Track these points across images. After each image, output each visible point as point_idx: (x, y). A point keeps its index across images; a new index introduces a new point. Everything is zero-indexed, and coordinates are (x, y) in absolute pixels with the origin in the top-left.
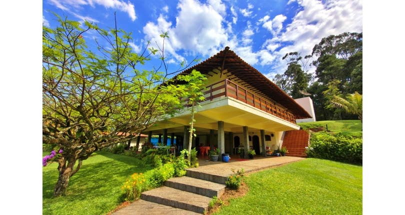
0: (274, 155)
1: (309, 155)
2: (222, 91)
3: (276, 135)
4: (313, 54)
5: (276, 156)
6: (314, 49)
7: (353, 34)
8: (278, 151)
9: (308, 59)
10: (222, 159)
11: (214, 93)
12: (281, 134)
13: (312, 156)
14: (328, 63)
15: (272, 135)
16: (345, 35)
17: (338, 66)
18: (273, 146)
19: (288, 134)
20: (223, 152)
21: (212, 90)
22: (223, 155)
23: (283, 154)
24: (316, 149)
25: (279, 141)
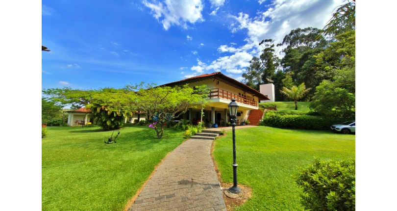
0: (242, 124)
1: (261, 124)
2: (216, 94)
3: (244, 113)
4: (283, 43)
5: (243, 125)
6: (284, 40)
7: (314, 29)
8: (244, 122)
9: (279, 46)
10: (214, 126)
11: (212, 94)
12: (248, 112)
13: (262, 125)
14: (290, 56)
15: (242, 113)
16: (309, 29)
17: (296, 59)
18: (242, 119)
19: (252, 111)
20: (214, 123)
21: (211, 92)
22: (214, 124)
23: (247, 124)
24: (265, 121)
25: (246, 117)
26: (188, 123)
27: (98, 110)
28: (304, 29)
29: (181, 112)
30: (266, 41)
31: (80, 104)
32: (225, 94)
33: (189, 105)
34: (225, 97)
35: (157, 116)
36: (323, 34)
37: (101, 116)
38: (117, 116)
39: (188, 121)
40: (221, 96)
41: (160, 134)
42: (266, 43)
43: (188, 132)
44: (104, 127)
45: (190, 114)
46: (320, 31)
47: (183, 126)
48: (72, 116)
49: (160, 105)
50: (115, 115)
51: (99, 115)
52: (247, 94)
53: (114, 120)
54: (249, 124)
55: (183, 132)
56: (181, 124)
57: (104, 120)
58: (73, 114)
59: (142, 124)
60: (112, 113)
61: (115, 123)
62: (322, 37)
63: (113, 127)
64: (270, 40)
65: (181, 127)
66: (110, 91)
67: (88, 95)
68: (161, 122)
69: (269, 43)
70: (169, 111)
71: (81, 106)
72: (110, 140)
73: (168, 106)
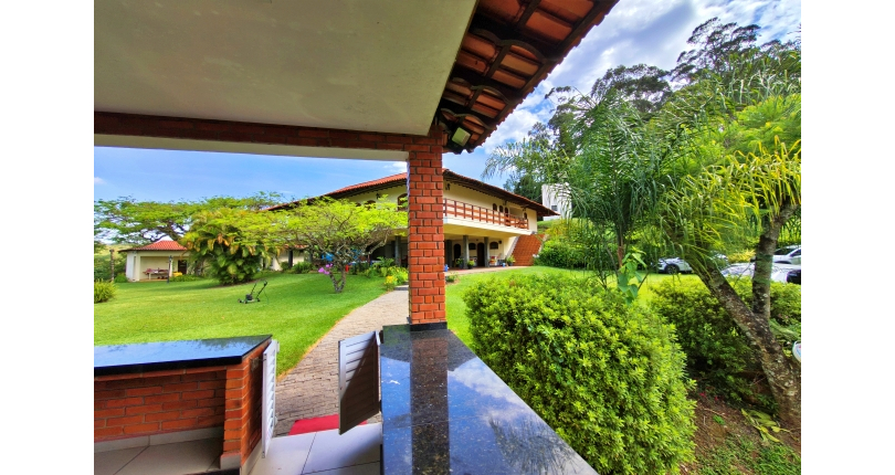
0: (500, 265)
1: (534, 263)
3: (504, 242)
4: (592, 94)
5: (502, 266)
6: (595, 88)
7: (651, 68)
8: (505, 261)
12: (512, 242)
13: (537, 264)
15: (500, 242)
16: (641, 68)
18: (501, 255)
19: (521, 238)
23: (509, 264)
24: (542, 256)
25: (507, 250)
26: (392, 264)
27: (211, 245)
28: (631, 67)
29: (376, 244)
30: (559, 90)
31: (157, 233)
32: (460, 208)
33: (391, 232)
34: (460, 214)
35: (333, 253)
36: (667, 79)
37: (217, 256)
38: (250, 255)
39: (392, 260)
40: (451, 213)
41: (339, 285)
42: (560, 94)
43: (391, 279)
44: (222, 279)
45: (397, 248)
46: (662, 74)
47: (382, 269)
48: (138, 260)
49: (338, 233)
50: (245, 254)
51: (210, 256)
52: (511, 206)
53: (244, 264)
54: (514, 264)
55: (381, 281)
56: (380, 267)
57: (222, 265)
58: (138, 256)
59: (300, 270)
60: (239, 251)
61: (245, 269)
62: (666, 84)
63: (241, 277)
64: (567, 89)
65: (379, 272)
66: (224, 204)
67: (181, 214)
68: (342, 263)
69: (565, 94)
70: (355, 243)
71: (159, 236)
72: (249, 298)
73: (352, 234)
